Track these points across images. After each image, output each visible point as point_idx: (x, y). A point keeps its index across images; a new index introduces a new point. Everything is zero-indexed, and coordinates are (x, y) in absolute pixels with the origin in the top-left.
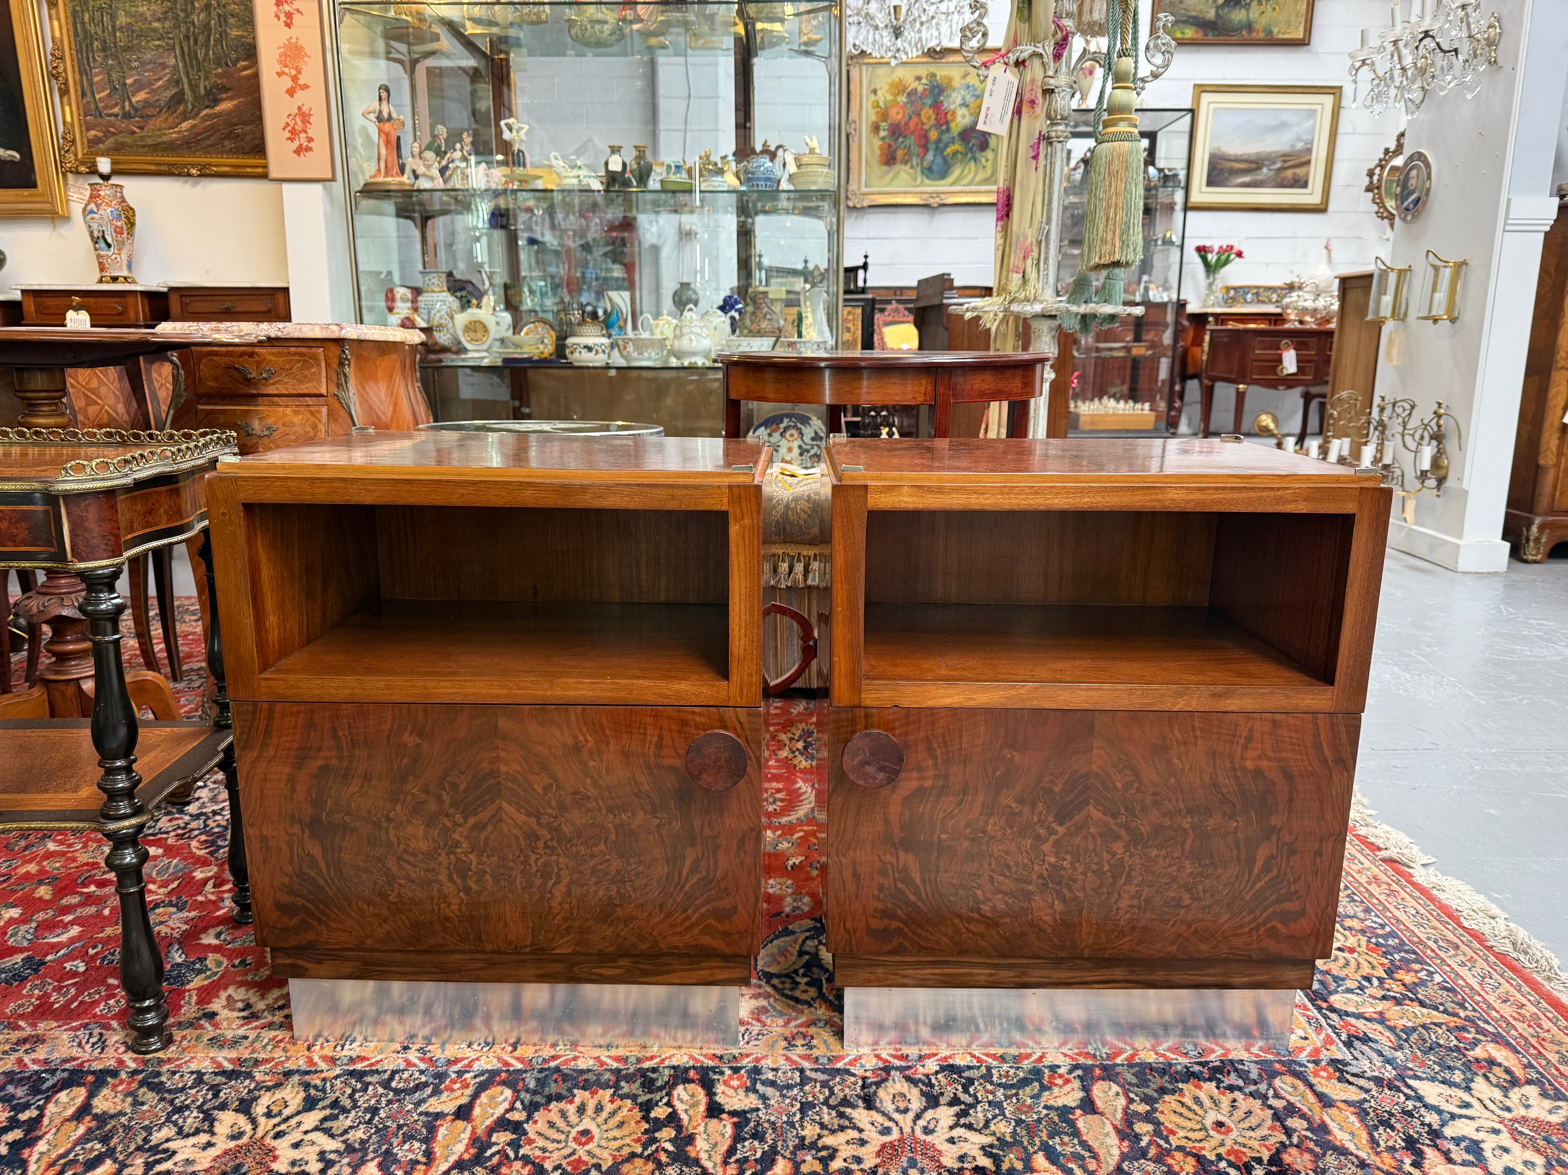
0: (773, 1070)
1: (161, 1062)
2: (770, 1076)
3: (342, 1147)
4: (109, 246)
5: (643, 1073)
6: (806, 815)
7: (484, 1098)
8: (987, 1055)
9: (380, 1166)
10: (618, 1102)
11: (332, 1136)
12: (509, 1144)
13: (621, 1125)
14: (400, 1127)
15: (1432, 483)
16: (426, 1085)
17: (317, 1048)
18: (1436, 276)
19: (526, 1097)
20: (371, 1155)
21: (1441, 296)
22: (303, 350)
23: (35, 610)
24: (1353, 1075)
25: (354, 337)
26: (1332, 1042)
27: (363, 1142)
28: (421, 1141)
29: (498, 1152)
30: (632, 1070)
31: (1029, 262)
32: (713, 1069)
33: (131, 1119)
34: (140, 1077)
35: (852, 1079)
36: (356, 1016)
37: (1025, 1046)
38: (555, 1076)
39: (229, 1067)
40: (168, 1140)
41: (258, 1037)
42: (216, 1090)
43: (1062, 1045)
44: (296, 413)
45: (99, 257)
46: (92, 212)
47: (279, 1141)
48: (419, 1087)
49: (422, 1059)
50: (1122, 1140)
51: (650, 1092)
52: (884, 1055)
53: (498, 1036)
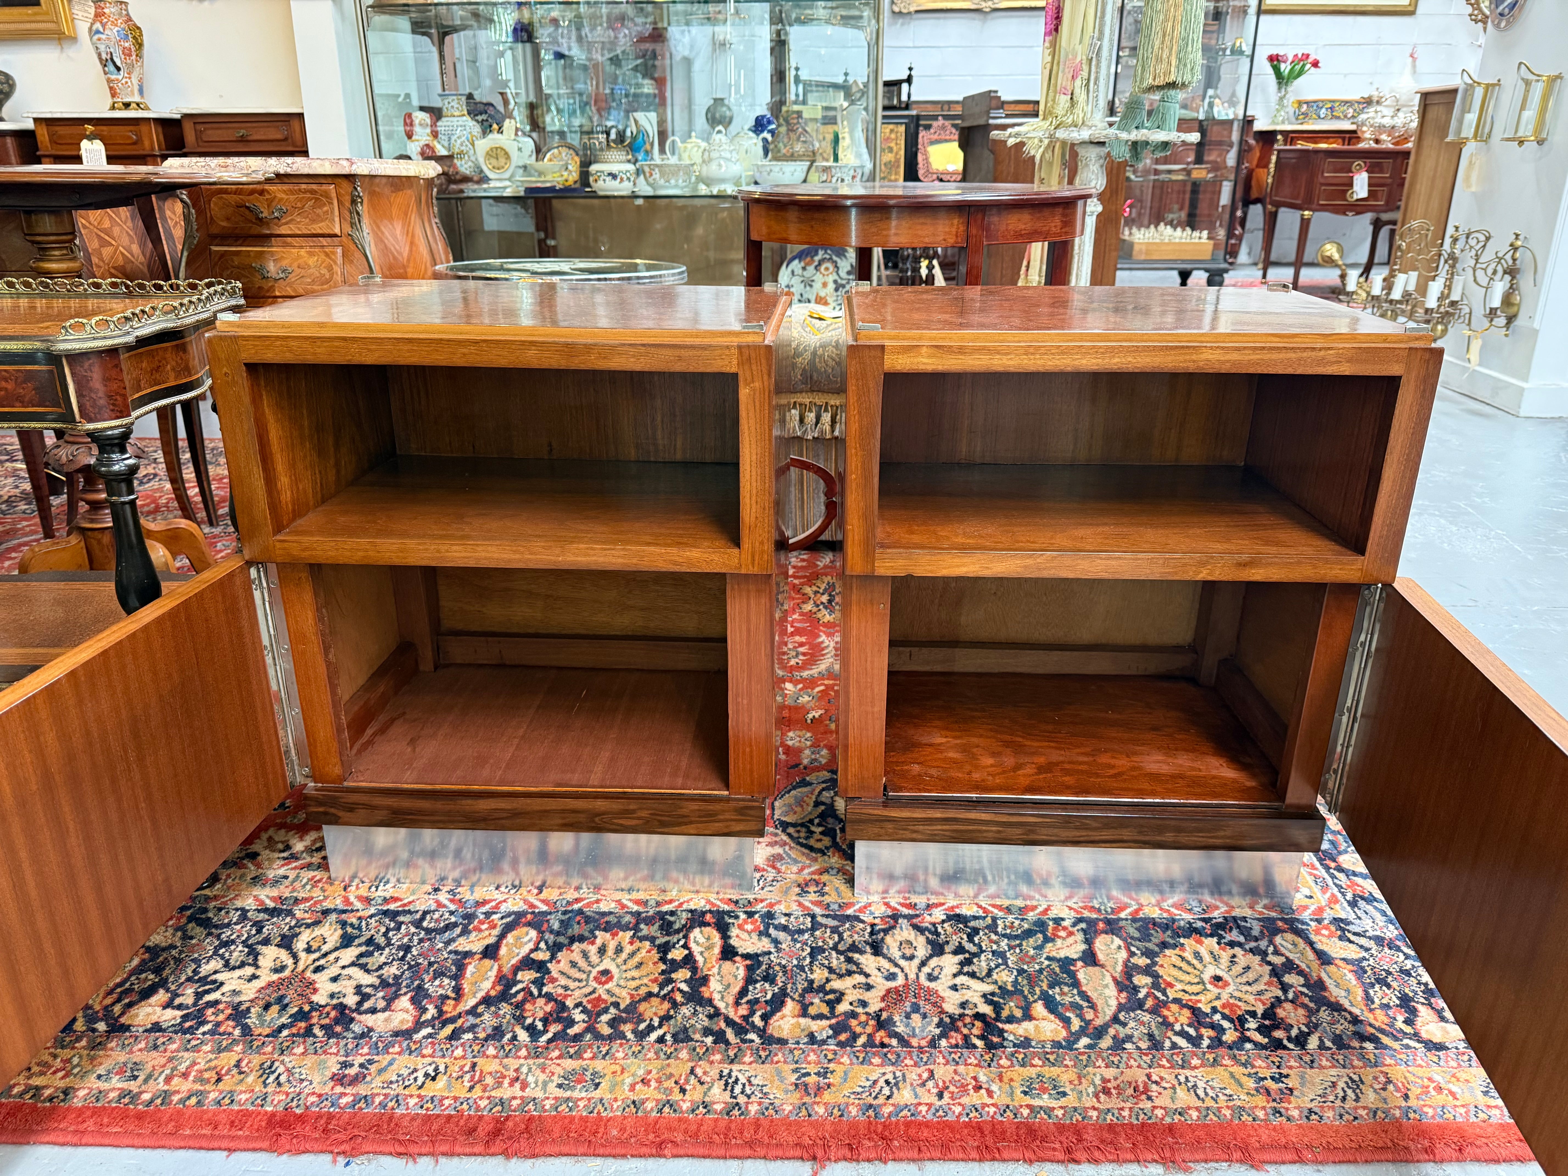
0: (786, 915)
1: (208, 899)
2: (783, 920)
3: (377, 982)
4: (118, 69)
5: (661, 916)
6: (827, 670)
7: (510, 938)
8: (994, 906)
9: (413, 1000)
10: (637, 944)
11: (368, 971)
12: (533, 982)
13: (639, 965)
14: (431, 964)
15: (1501, 321)
16: (455, 925)
17: (353, 888)
18: (1527, 91)
19: (551, 938)
20: (404, 990)
21: (1530, 114)
22: (314, 187)
23: (64, 459)
24: (1355, 934)
25: (366, 172)
26: (1337, 901)
27: (396, 977)
28: (451, 978)
29: (523, 989)
30: (651, 913)
31: (1078, 82)
32: (728, 913)
33: (181, 952)
34: (189, 913)
35: (861, 925)
36: (390, 859)
37: (1031, 898)
38: (578, 918)
39: (271, 904)
40: (216, 972)
41: (298, 877)
42: (259, 926)
43: (1068, 898)
44: (311, 254)
45: (109, 81)
46: (98, 32)
47: (318, 975)
48: (449, 927)
49: (452, 901)
50: (1120, 991)
51: (668, 934)
52: (893, 904)
53: (524, 879)
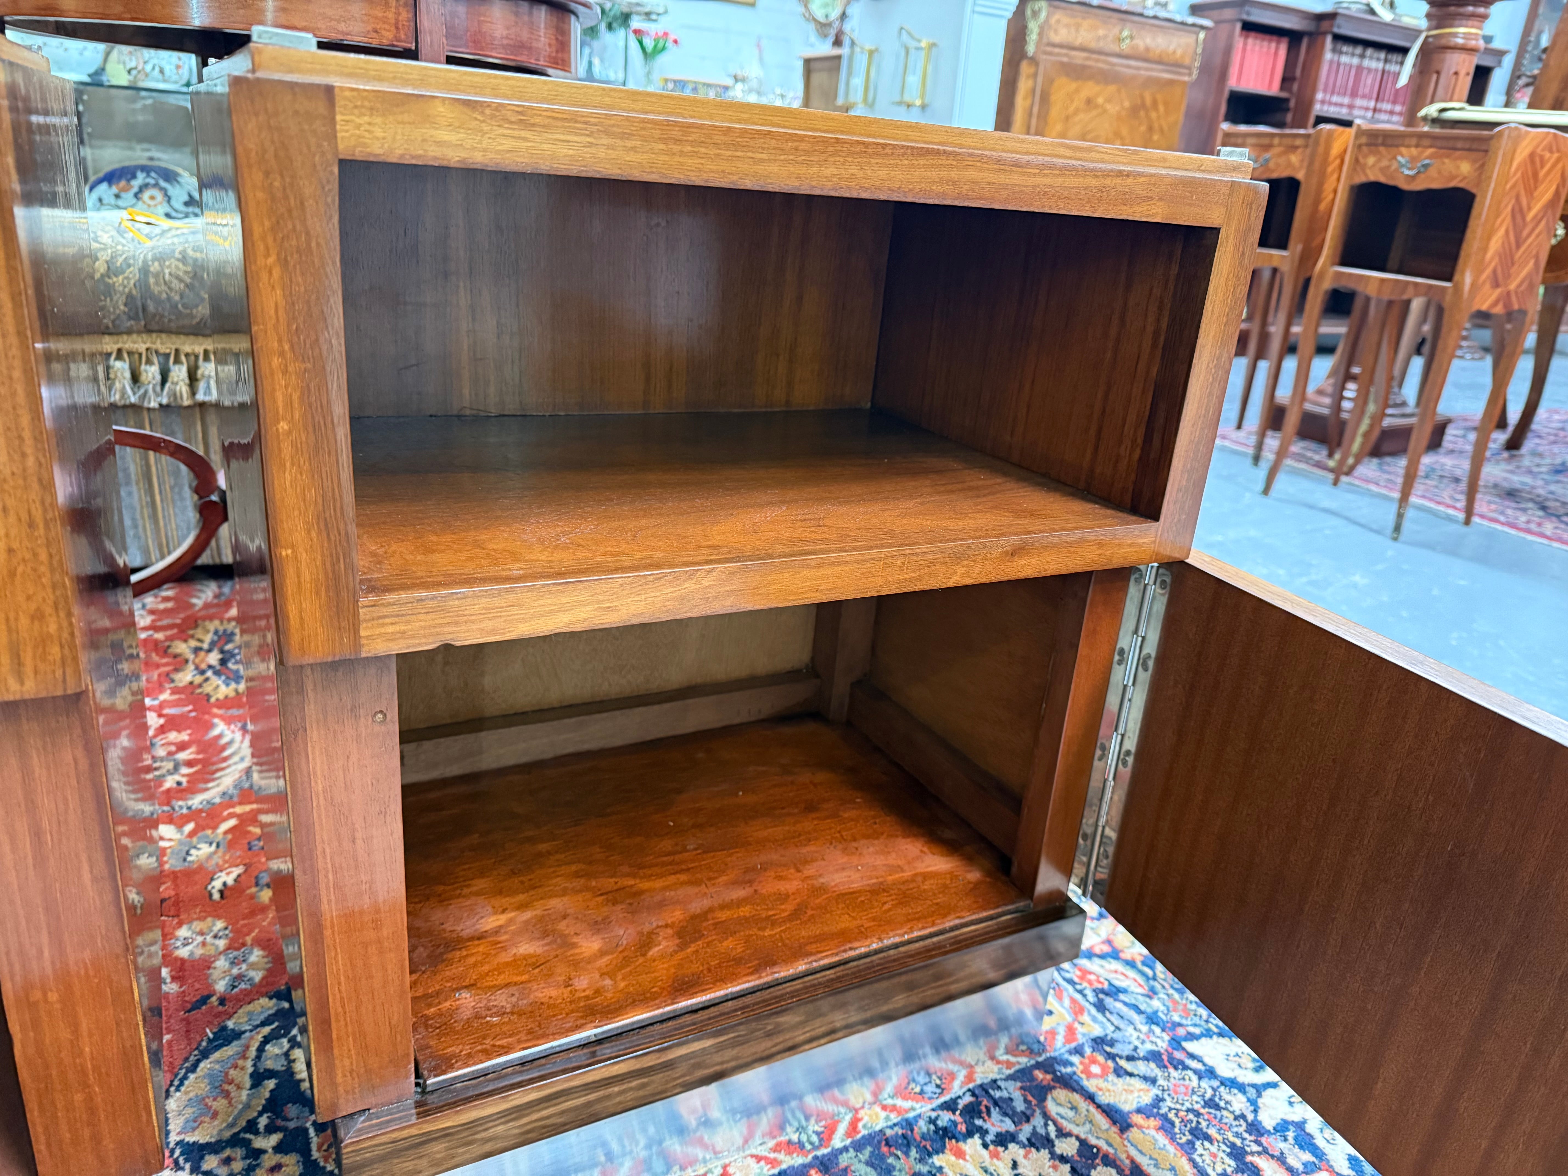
6: (237, 785)
18: (907, 57)
21: (913, 80)
26: (1081, 1009)
